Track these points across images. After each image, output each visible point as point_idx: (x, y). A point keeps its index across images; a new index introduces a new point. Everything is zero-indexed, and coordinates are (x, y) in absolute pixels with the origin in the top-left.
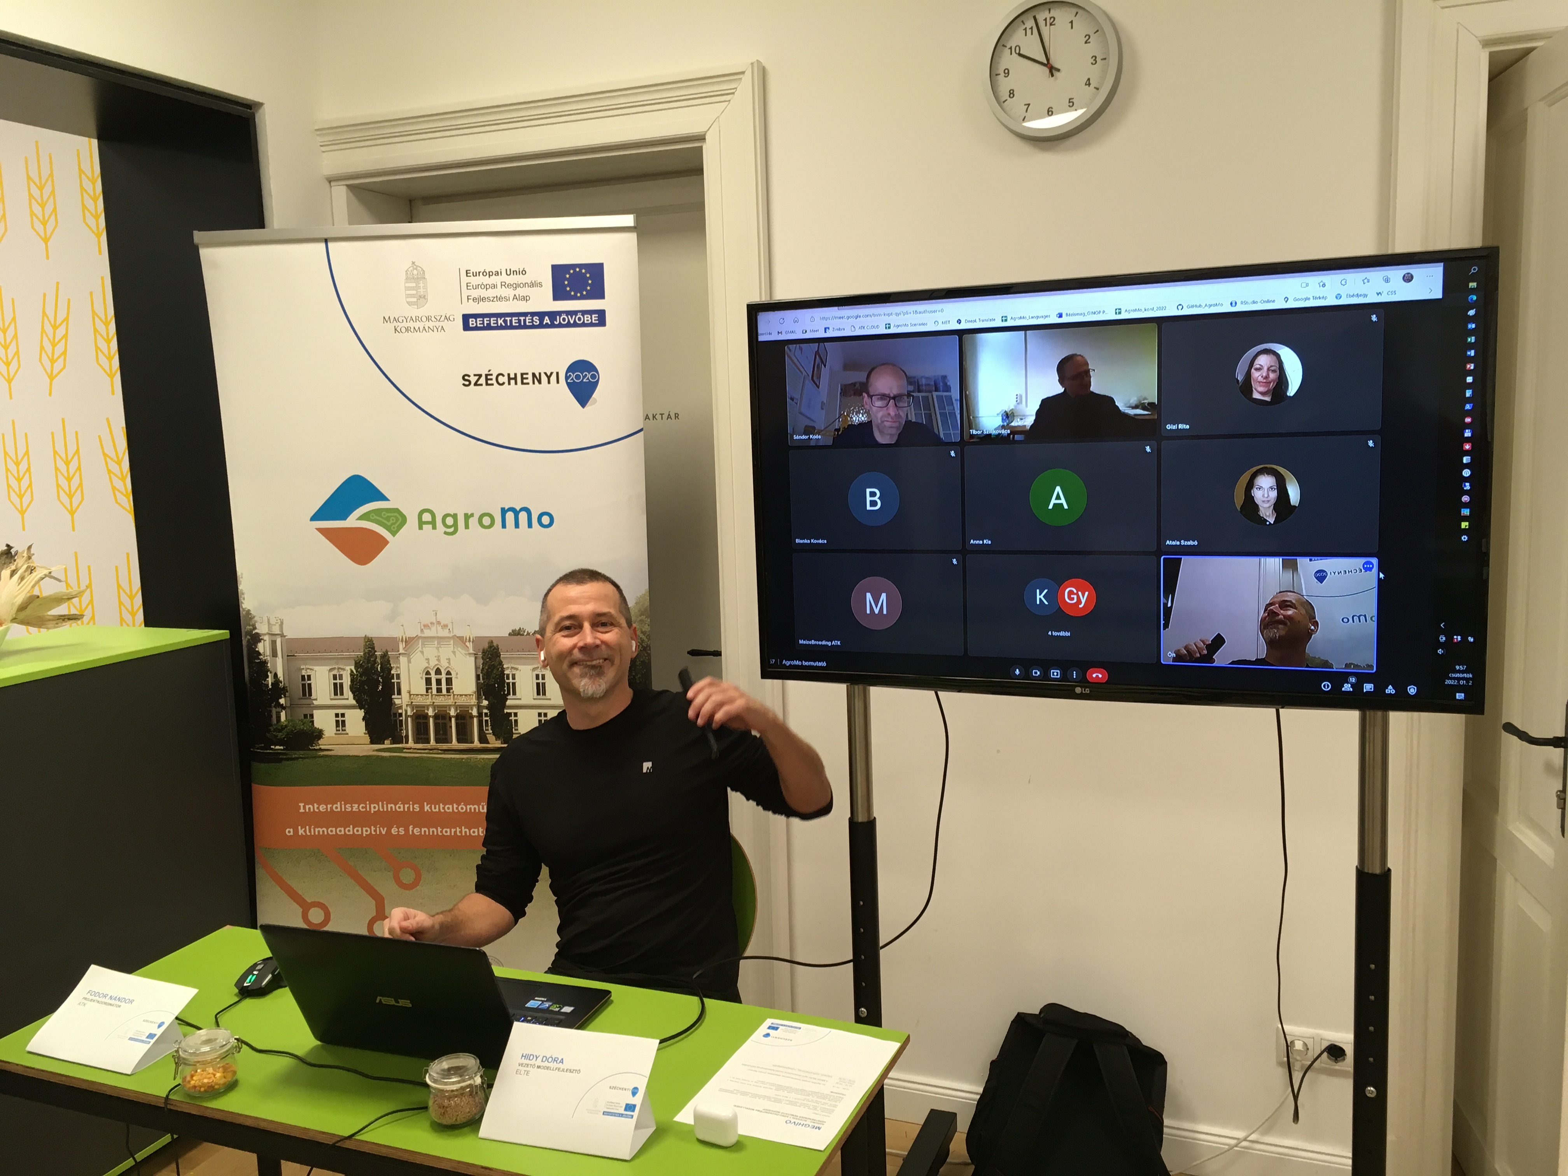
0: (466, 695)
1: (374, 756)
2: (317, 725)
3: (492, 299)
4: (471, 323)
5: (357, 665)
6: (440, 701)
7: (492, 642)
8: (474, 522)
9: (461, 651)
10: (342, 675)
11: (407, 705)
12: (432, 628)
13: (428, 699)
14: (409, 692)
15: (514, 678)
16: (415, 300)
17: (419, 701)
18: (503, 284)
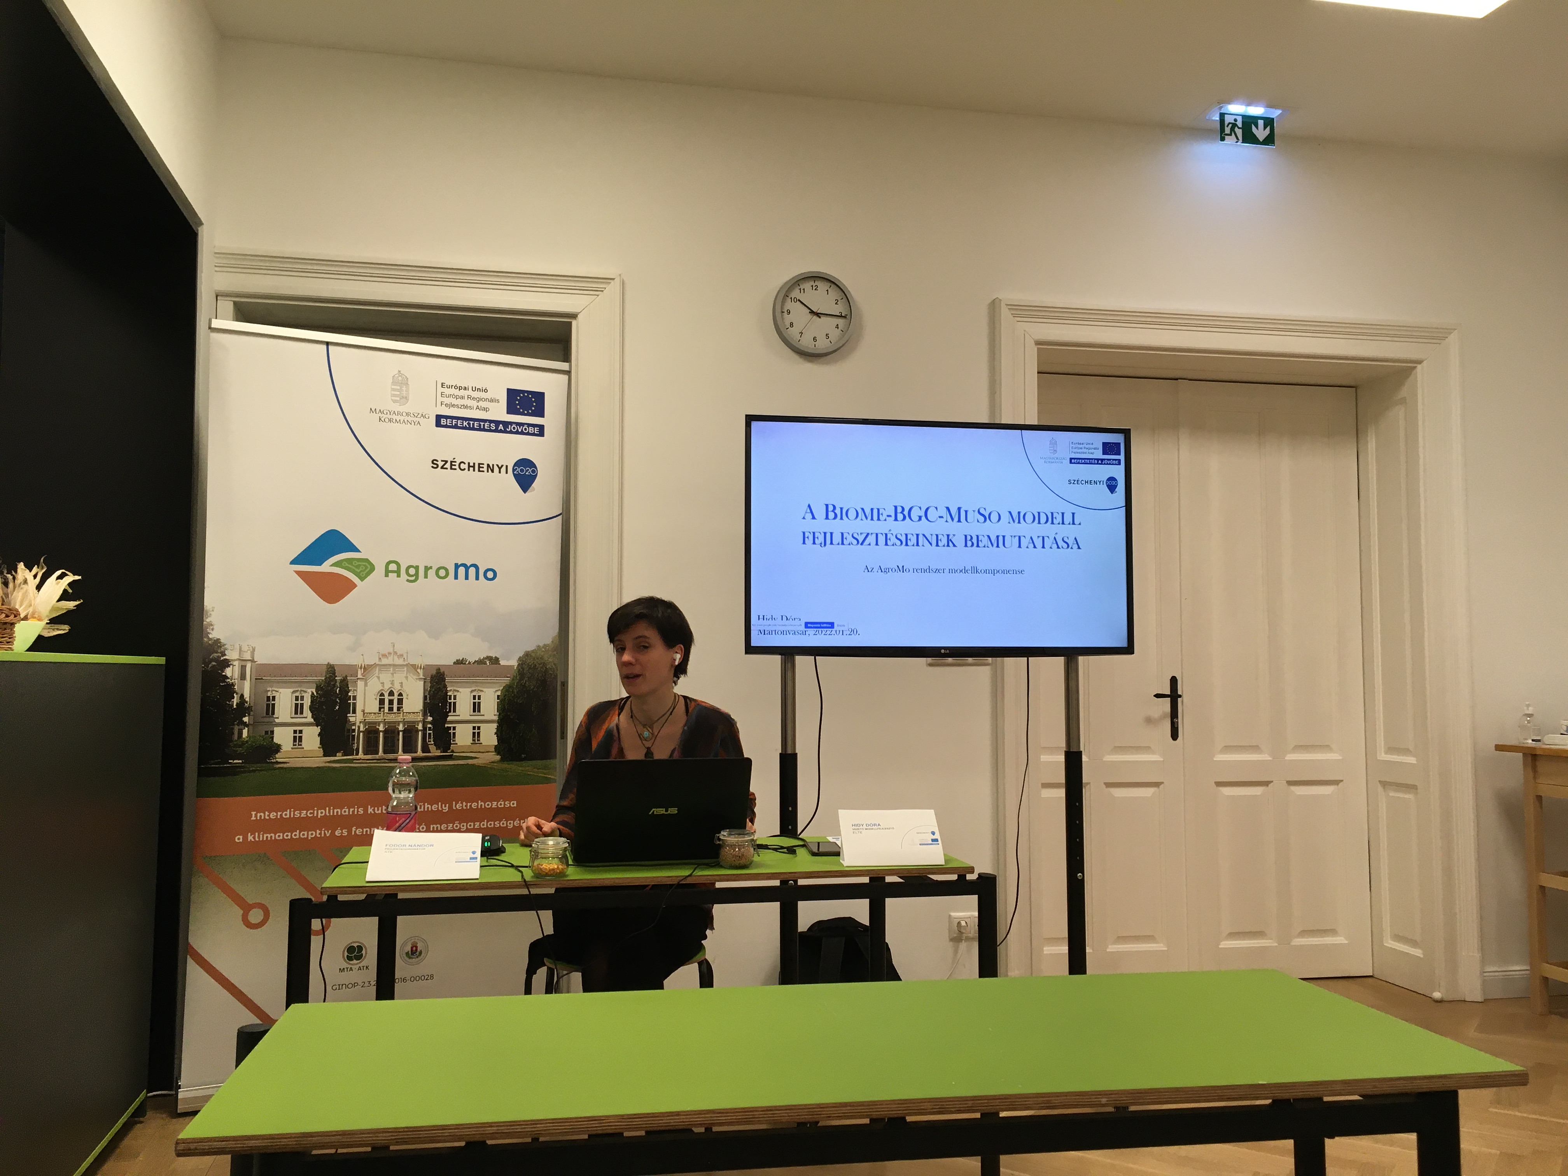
0: (414, 713)
1: (326, 767)
2: (275, 740)
3: (460, 406)
4: (442, 421)
5: (318, 688)
6: (391, 718)
7: (439, 669)
8: (431, 573)
9: (412, 678)
10: (303, 696)
11: (360, 722)
12: (389, 658)
13: (380, 716)
14: (363, 711)
15: (455, 698)
16: (398, 399)
17: (371, 718)
18: (469, 397)
